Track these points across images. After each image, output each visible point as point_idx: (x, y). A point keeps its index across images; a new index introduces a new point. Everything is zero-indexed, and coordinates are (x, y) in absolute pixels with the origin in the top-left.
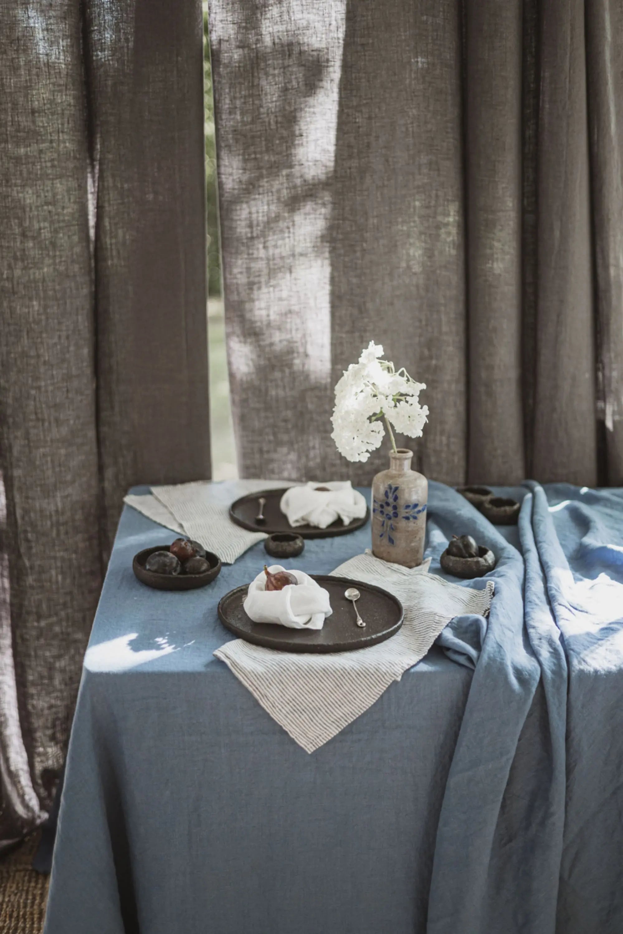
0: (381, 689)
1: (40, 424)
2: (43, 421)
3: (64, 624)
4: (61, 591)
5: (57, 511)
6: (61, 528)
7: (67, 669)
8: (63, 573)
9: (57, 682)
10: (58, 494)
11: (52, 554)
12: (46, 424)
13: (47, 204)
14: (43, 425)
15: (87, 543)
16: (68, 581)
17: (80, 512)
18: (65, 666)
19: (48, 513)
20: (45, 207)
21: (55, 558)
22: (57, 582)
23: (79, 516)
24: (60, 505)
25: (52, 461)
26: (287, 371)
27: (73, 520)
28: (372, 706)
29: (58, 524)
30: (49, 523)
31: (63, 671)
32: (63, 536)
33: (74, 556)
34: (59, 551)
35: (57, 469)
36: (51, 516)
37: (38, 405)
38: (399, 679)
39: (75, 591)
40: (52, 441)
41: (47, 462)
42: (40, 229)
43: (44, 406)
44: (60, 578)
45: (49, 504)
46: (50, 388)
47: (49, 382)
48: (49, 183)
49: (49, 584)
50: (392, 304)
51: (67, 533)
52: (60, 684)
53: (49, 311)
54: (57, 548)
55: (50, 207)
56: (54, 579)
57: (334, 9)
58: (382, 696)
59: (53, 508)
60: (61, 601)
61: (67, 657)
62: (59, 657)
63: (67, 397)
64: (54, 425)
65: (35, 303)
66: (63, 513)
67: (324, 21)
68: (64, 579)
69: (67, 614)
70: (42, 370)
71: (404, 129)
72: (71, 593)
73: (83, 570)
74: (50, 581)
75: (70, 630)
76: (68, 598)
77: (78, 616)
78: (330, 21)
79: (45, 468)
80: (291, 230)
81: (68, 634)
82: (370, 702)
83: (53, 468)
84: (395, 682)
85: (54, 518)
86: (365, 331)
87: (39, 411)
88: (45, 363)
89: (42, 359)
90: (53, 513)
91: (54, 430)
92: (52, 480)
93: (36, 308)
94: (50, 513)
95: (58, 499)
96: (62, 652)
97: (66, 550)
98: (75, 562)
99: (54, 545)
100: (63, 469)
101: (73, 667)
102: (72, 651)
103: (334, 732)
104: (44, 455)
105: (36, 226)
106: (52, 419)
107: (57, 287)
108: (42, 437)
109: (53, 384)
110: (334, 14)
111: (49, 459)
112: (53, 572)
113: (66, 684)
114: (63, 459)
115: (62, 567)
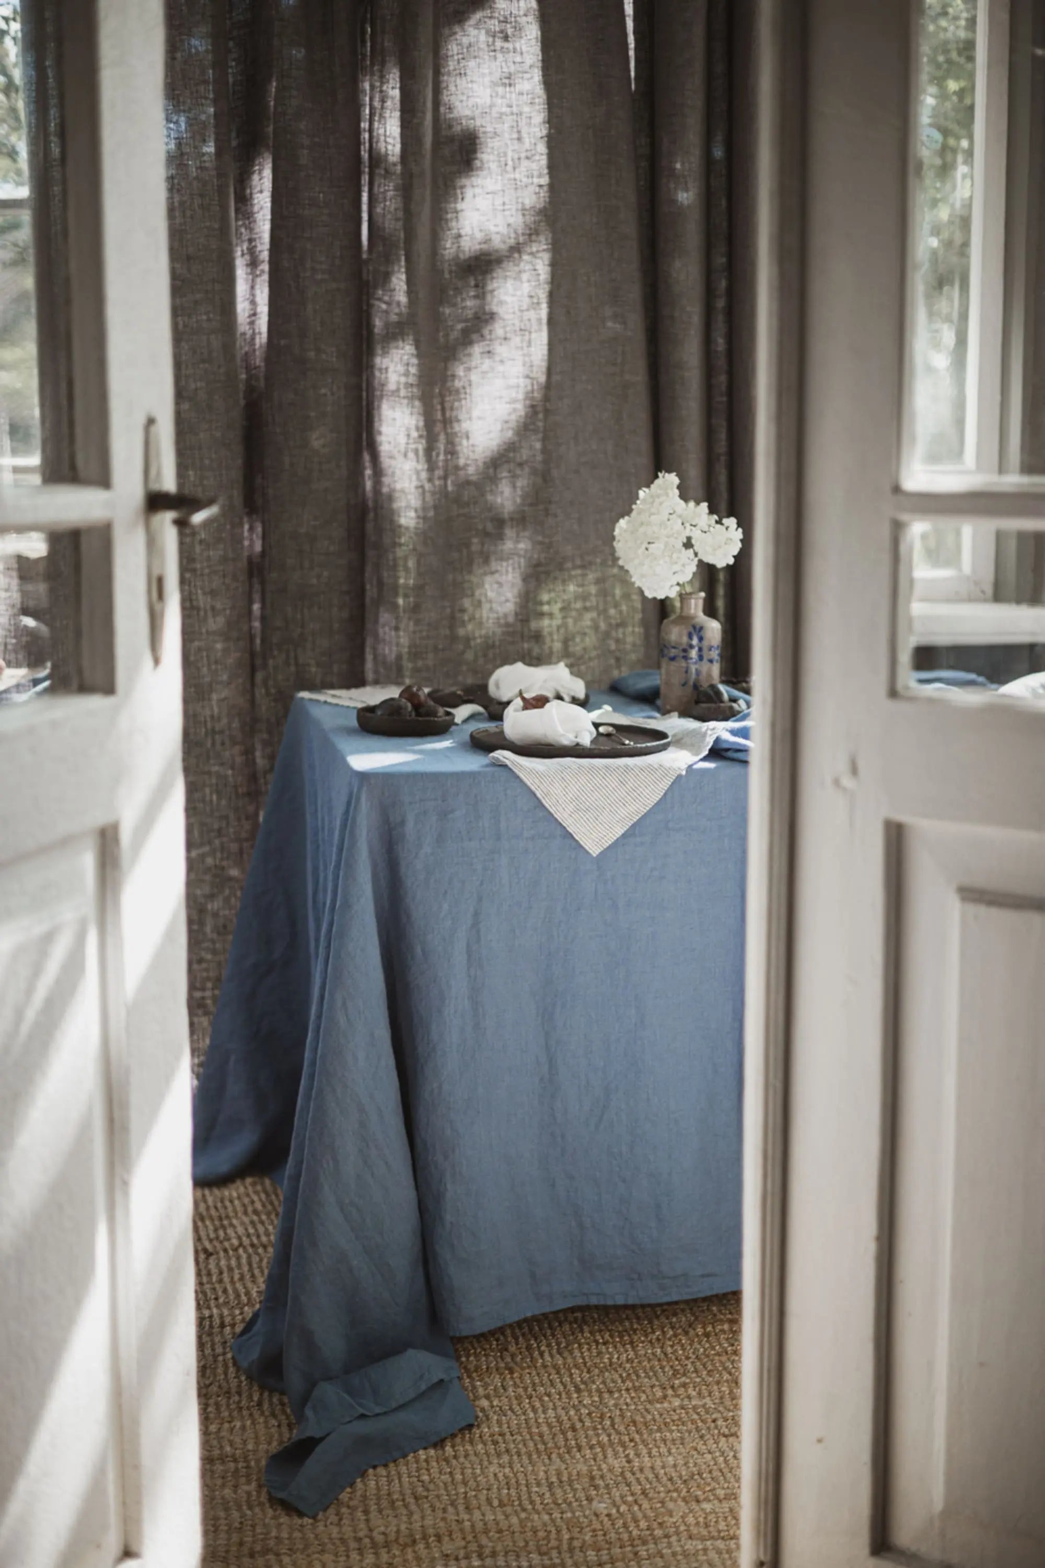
0: (667, 783)
1: (195, 612)
2: (198, 609)
3: (219, 855)
4: (217, 814)
5: (212, 717)
6: (217, 737)
7: (221, 913)
8: (218, 793)
9: (208, 929)
10: (215, 696)
11: (206, 769)
12: (202, 613)
13: (203, 361)
14: (198, 614)
15: (244, 757)
16: (224, 802)
17: (236, 720)
18: (218, 910)
19: (203, 719)
20: (201, 366)
21: (209, 773)
22: (211, 801)
23: (236, 724)
24: (216, 710)
25: (208, 656)
26: (465, 552)
27: (230, 728)
28: (656, 804)
29: (214, 732)
30: (203, 730)
31: (215, 915)
32: (218, 747)
33: (230, 772)
34: (214, 765)
35: (213, 667)
36: (205, 722)
37: (193, 590)
38: (684, 773)
39: (232, 816)
40: (208, 632)
41: (202, 657)
42: (196, 389)
43: (199, 591)
44: (215, 797)
45: (203, 707)
46: (207, 571)
47: (205, 564)
48: (204, 338)
49: (202, 805)
50: (577, 472)
51: (223, 744)
52: (212, 932)
53: (205, 482)
54: (212, 762)
55: (207, 365)
56: (208, 798)
57: (511, 148)
58: (665, 794)
59: (208, 712)
60: (216, 826)
61: (221, 898)
62: (212, 896)
63: (224, 583)
64: (210, 613)
65: (191, 473)
66: (219, 719)
67: (499, 161)
68: (219, 799)
69: (222, 844)
70: (198, 549)
71: (585, 278)
72: (226, 817)
73: (240, 790)
74: (204, 801)
75: (225, 863)
76: (224, 824)
77: (234, 847)
78: (506, 161)
79: (200, 665)
80: (468, 391)
81: (223, 868)
82: (656, 798)
83: (209, 665)
84: (679, 777)
85: (209, 725)
86: (550, 502)
87: (194, 597)
88: (201, 542)
89: (198, 538)
90: (208, 719)
91: (210, 621)
92: (207, 679)
93: (192, 479)
94: (205, 717)
95: (214, 703)
96: (216, 890)
97: (222, 764)
98: (231, 779)
99: (208, 758)
100: (219, 667)
101: (227, 912)
102: (227, 892)
103: (619, 831)
104: (200, 649)
105: (193, 386)
106: (208, 607)
107: (214, 456)
108: (197, 628)
109: (209, 567)
110: (510, 154)
111: (205, 654)
112: (207, 790)
113: (219, 933)
114: (219, 654)
115: (217, 785)
